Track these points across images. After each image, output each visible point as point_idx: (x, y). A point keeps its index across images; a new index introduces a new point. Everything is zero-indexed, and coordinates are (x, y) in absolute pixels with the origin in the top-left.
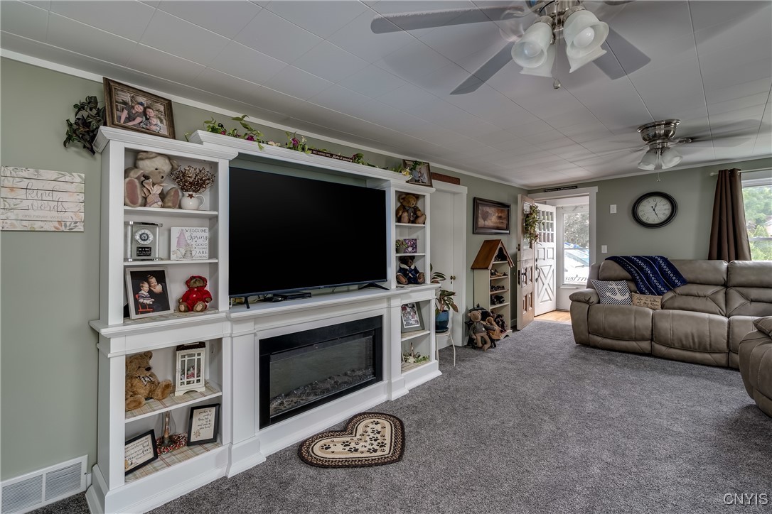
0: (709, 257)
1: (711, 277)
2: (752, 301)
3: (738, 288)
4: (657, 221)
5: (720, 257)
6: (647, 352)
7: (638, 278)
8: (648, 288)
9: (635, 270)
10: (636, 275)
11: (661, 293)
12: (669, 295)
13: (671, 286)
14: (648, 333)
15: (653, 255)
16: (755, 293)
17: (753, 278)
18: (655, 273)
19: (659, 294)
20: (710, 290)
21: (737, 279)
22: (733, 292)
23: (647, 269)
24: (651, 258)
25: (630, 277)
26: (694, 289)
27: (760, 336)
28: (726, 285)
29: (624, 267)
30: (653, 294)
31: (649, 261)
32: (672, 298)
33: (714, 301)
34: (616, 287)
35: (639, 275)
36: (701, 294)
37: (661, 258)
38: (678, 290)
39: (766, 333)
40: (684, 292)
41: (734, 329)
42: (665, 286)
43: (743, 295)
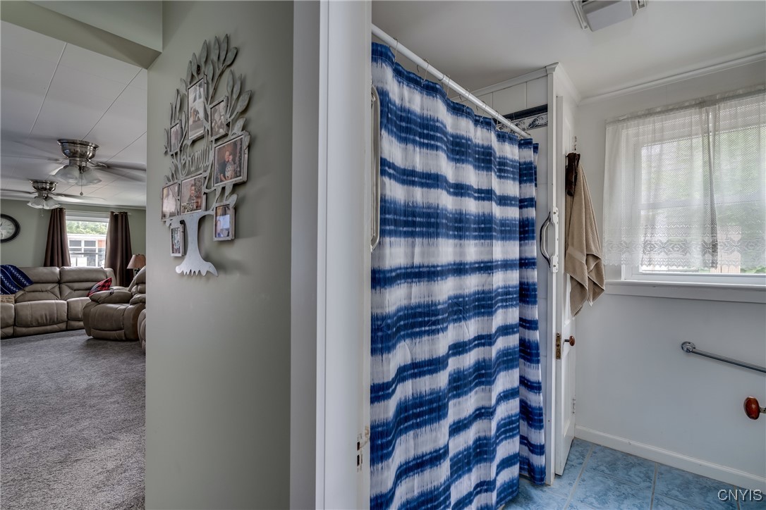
0: (45, 265)
1: (50, 278)
2: (75, 290)
3: (67, 284)
4: (3, 237)
5: (52, 265)
6: (10, 335)
11: (13, 292)
12: (20, 293)
13: (21, 287)
14: (11, 321)
16: (76, 285)
17: (75, 277)
18: (7, 278)
20: (50, 286)
21: (66, 278)
22: (64, 286)
24: (2, 267)
26: (38, 287)
28: (59, 282)
30: (7, 293)
31: (2, 269)
32: (23, 294)
33: (53, 292)
36: (44, 290)
37: (11, 266)
38: (27, 289)
39: (96, 301)
40: (32, 290)
41: (72, 306)
42: (16, 287)
43: (70, 288)
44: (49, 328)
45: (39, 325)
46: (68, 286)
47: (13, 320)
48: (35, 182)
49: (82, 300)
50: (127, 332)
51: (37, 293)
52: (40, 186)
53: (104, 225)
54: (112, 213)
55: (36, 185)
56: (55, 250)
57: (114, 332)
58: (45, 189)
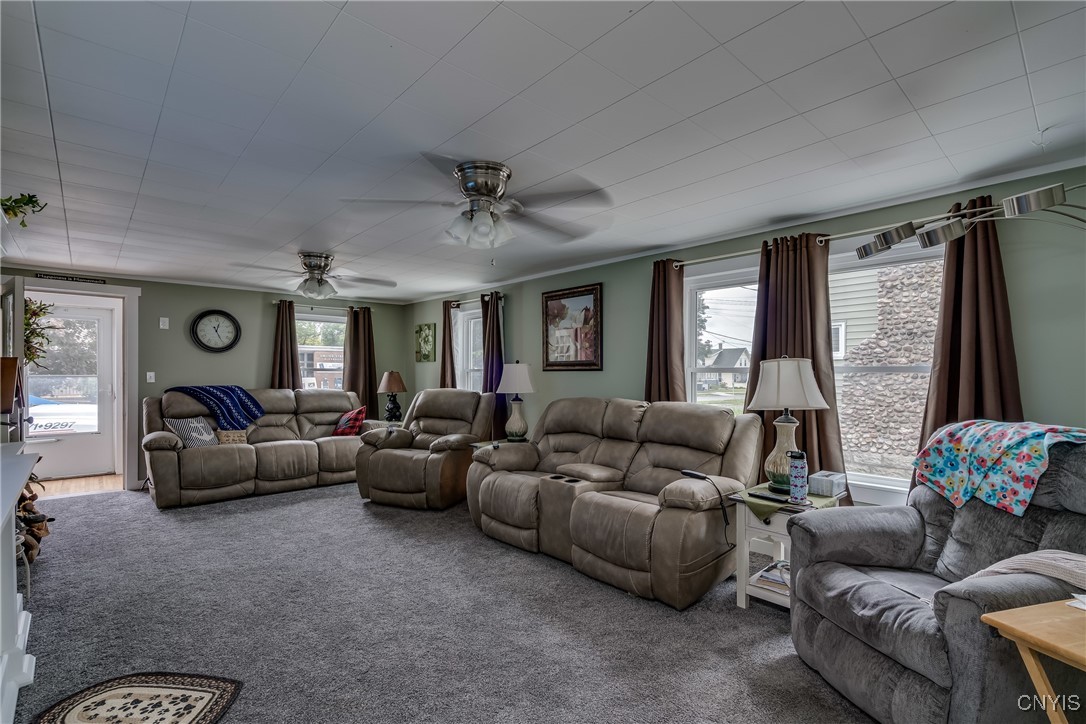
0: (272, 386)
1: (285, 405)
2: (316, 425)
3: (307, 415)
4: (220, 345)
5: (281, 386)
6: (251, 492)
7: (218, 412)
8: (229, 423)
9: (215, 402)
10: (216, 408)
11: (243, 427)
12: (251, 428)
13: (252, 418)
14: (252, 472)
15: (229, 385)
16: (318, 417)
17: (315, 404)
18: (235, 405)
19: (243, 429)
20: (285, 419)
21: (306, 406)
22: (302, 418)
23: (228, 401)
24: (227, 388)
25: (207, 411)
26: (272, 419)
27: (368, 447)
28: (296, 413)
29: (199, 400)
30: (236, 429)
31: (228, 391)
32: (254, 430)
33: (291, 428)
34: (199, 425)
35: (220, 408)
36: (279, 423)
37: (239, 388)
38: (259, 421)
39: (372, 443)
40: (264, 424)
41: (325, 450)
42: (246, 418)
43: (311, 421)
44: (296, 482)
45: (286, 478)
46: (306, 418)
47: (254, 470)
48: (307, 255)
49: (335, 441)
50: (432, 497)
51: (272, 429)
52: (314, 261)
53: (341, 327)
54: (352, 308)
55: (307, 261)
56: (284, 365)
57: (411, 496)
58: (320, 267)
